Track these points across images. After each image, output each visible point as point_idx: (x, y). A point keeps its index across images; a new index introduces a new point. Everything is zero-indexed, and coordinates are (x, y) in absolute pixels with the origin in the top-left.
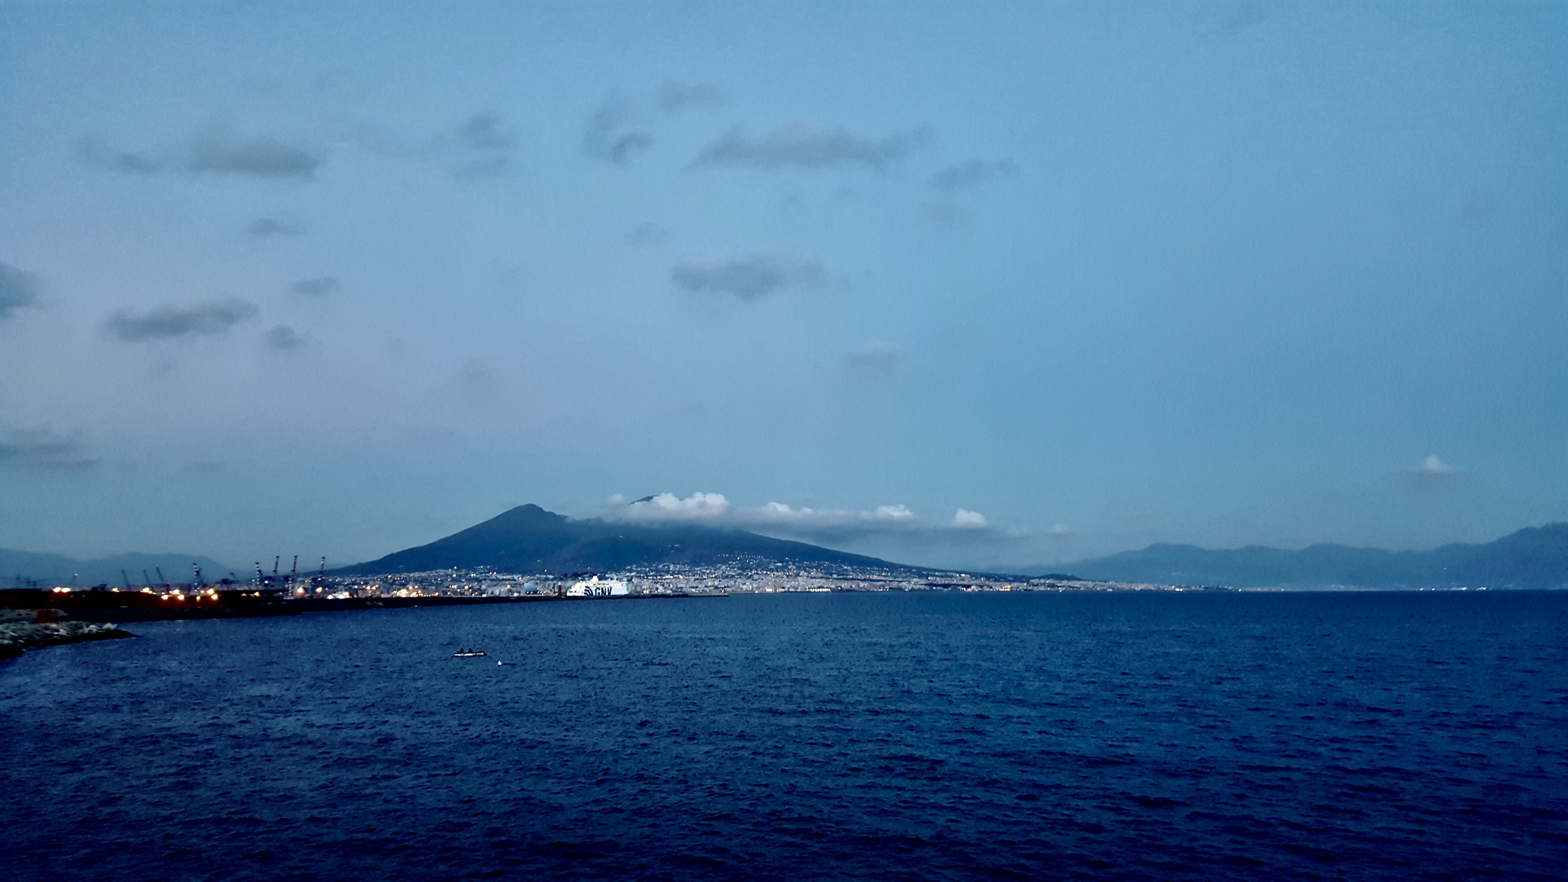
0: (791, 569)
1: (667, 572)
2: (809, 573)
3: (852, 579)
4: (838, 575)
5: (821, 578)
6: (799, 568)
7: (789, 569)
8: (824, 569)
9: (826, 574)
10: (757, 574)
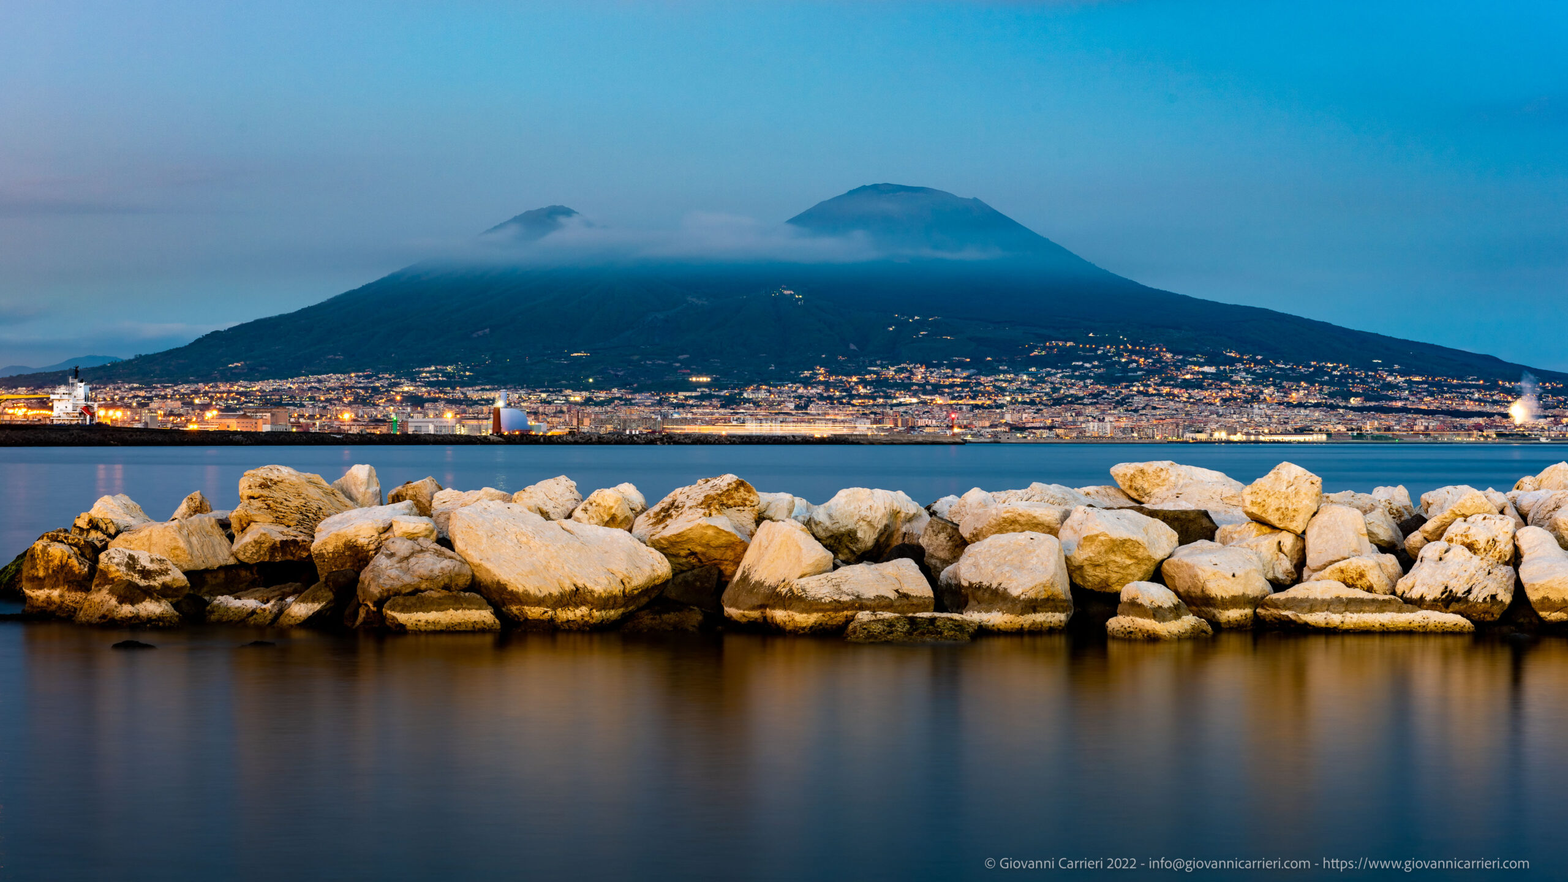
0: (1239, 383)
1: (906, 386)
2: (1287, 393)
4: (1367, 399)
5: (1317, 406)
6: (1261, 379)
7: (1234, 383)
8: (1329, 383)
9: (1331, 395)
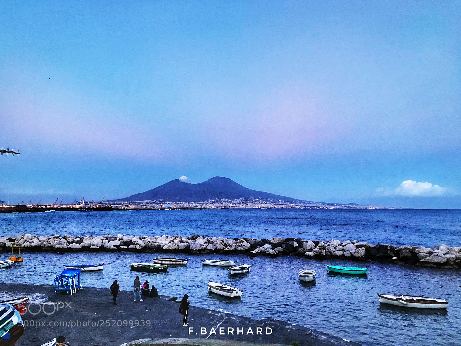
3: (281, 204)
10: (249, 202)
